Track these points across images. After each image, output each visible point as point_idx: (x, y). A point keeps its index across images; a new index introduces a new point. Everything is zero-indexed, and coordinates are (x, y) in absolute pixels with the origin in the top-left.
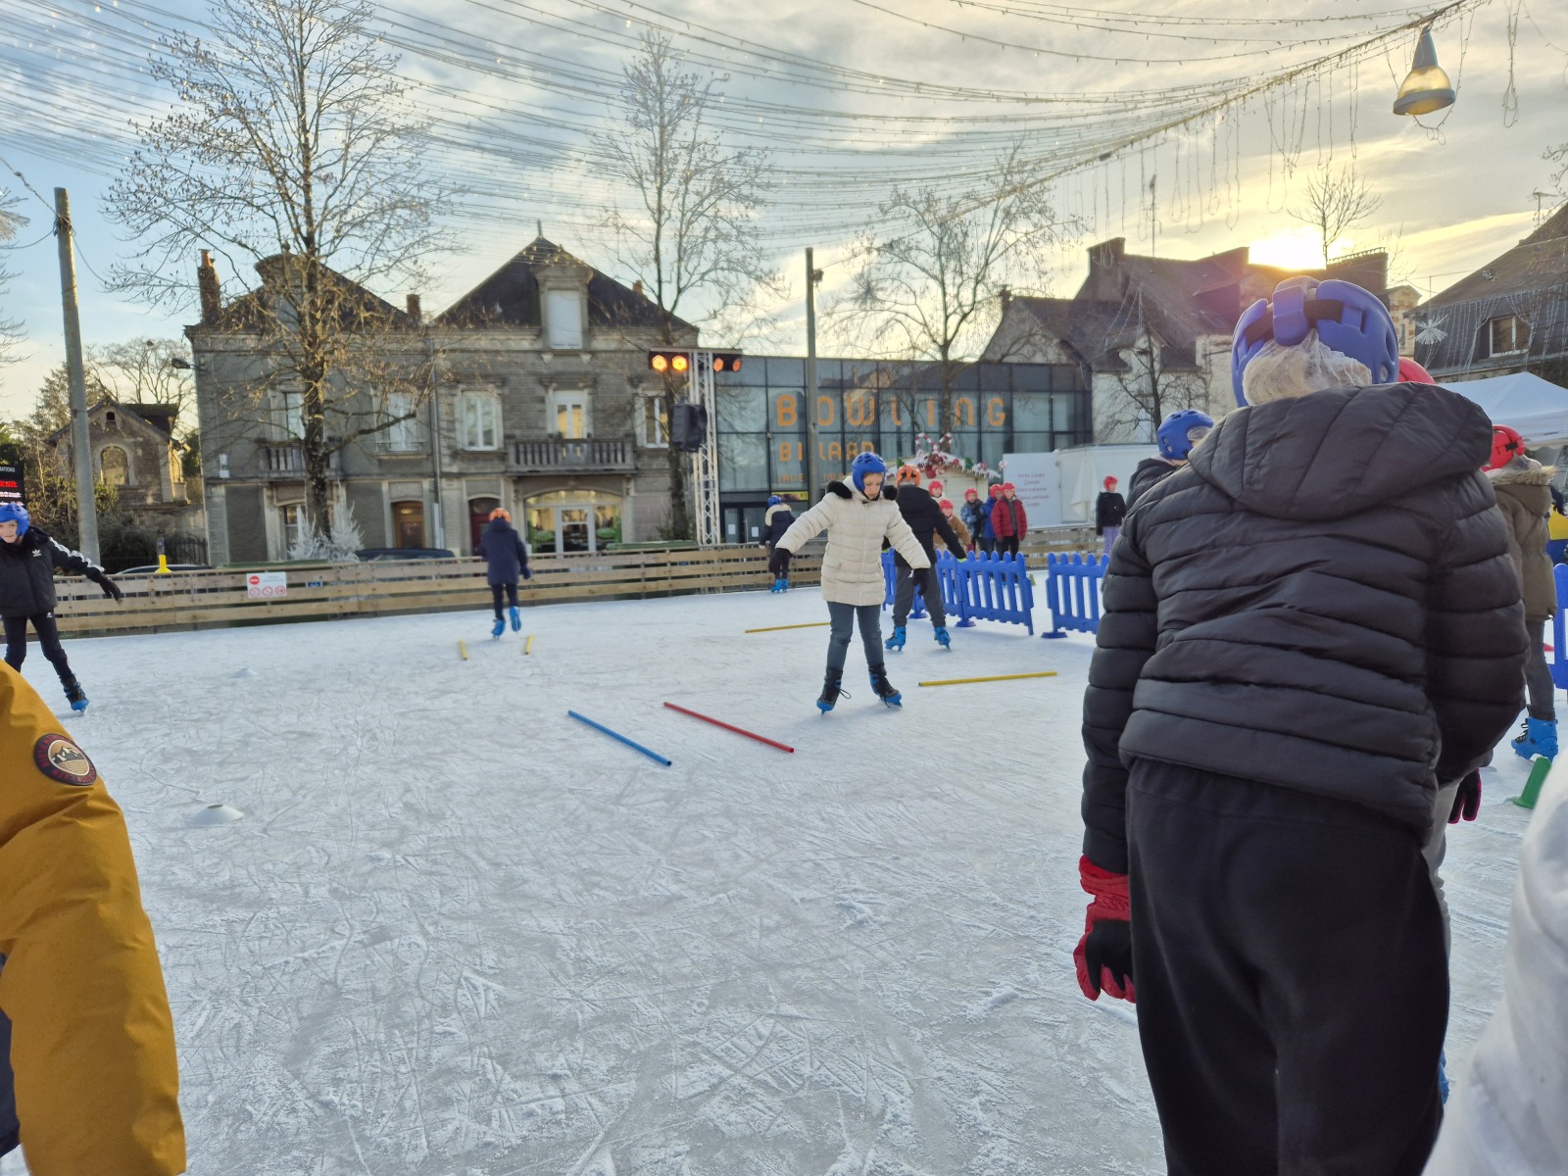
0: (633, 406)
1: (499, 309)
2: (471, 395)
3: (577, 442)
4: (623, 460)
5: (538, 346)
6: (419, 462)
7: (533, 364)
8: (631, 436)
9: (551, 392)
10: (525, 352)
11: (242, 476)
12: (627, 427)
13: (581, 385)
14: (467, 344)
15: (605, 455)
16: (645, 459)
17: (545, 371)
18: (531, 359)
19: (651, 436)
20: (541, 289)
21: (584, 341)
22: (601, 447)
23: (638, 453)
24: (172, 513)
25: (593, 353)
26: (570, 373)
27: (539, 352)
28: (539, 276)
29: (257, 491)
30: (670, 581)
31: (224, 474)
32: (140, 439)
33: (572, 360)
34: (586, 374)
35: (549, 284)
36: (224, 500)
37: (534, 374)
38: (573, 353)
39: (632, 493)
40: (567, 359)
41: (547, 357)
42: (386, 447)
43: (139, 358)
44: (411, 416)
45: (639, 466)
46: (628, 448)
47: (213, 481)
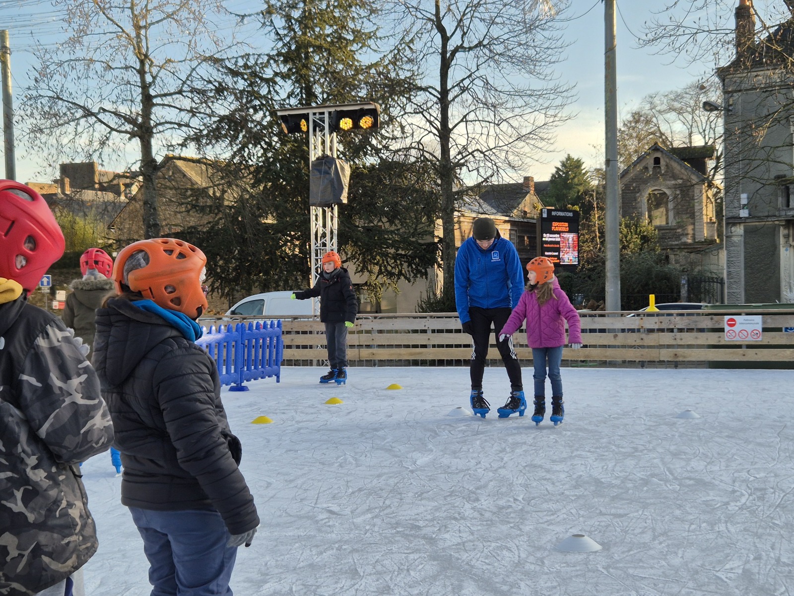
11: (760, 214)
24: (698, 252)
29: (774, 230)
31: (744, 213)
32: (680, 181)
36: (742, 239)
43: (692, 103)
47: (734, 221)
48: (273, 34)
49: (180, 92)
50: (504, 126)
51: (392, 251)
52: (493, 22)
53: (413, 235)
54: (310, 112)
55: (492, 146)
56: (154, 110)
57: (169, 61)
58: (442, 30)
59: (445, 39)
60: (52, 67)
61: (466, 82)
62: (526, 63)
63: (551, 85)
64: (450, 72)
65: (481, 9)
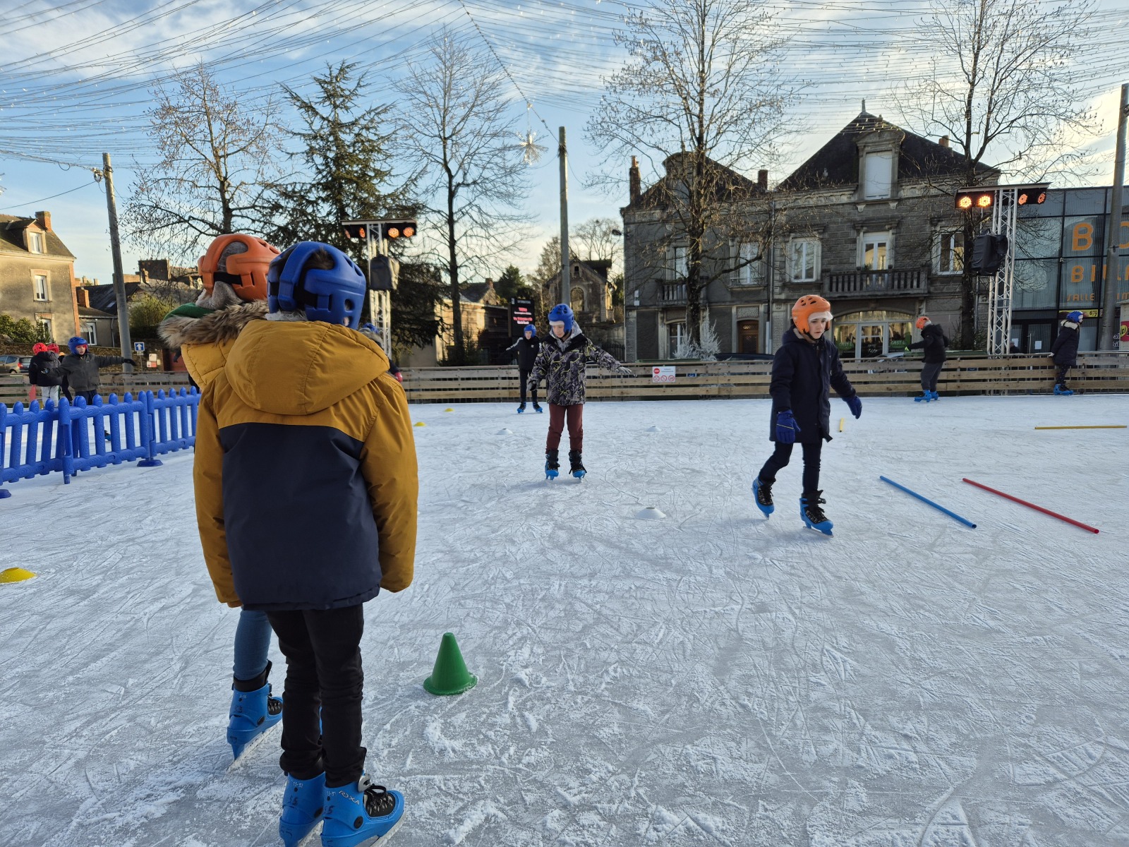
0: (932, 241)
1: (826, 174)
2: (800, 241)
3: (880, 273)
4: (918, 286)
5: (853, 199)
6: (759, 292)
7: (849, 214)
8: (928, 266)
9: (862, 234)
10: (843, 204)
11: (647, 303)
12: (923, 261)
13: (887, 227)
14: (800, 203)
15: (902, 282)
16: (938, 284)
17: (858, 218)
18: (848, 209)
19: (945, 266)
20: (860, 154)
21: (892, 191)
22: (899, 275)
23: (932, 279)
25: (900, 200)
26: (879, 219)
27: (855, 204)
28: (860, 144)
29: (655, 314)
30: (958, 383)
31: (636, 303)
32: (591, 282)
33: (882, 207)
34: (893, 218)
35: (868, 149)
36: (637, 320)
37: (851, 221)
38: (883, 202)
39: (923, 312)
40: (877, 207)
41: (861, 207)
42: (737, 282)
43: (591, 232)
44: (759, 258)
45: (932, 289)
46: (923, 276)
47: (630, 308)
48: (314, 169)
49: (254, 207)
50: (492, 240)
51: (407, 326)
52: (484, 168)
53: (423, 315)
54: (368, 223)
55: (484, 254)
56: (233, 219)
57: (242, 183)
58: (448, 171)
59: (451, 177)
60: (149, 183)
61: (467, 208)
62: (506, 196)
63: (523, 213)
64: (454, 200)
65: (475, 157)
